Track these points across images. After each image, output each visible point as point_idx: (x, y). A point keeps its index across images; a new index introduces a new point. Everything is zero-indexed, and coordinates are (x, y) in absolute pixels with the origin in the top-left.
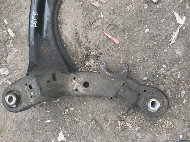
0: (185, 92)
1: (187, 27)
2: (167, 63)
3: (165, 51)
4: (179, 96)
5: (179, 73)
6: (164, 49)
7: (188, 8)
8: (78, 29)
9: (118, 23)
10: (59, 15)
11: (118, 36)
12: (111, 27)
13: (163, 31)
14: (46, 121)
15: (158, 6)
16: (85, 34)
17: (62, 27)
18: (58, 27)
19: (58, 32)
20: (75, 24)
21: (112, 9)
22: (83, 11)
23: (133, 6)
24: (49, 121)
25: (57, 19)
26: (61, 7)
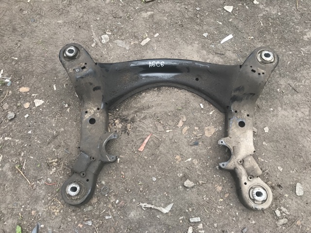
0: (90, 224)
1: (160, 220)
2: (121, 203)
3: (134, 200)
4: (86, 219)
5: (111, 217)
6: (135, 198)
7: (180, 218)
8: (154, 108)
9: (161, 148)
10: (167, 88)
11: (147, 149)
12: (156, 142)
13: (154, 196)
14: (54, 86)
15: (181, 187)
16: (148, 117)
17: (155, 92)
18: (154, 88)
19: (148, 89)
20: (158, 105)
21: (176, 141)
22: (172, 112)
23: (180, 162)
24: (55, 89)
25: (162, 86)
26: (175, 89)
